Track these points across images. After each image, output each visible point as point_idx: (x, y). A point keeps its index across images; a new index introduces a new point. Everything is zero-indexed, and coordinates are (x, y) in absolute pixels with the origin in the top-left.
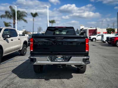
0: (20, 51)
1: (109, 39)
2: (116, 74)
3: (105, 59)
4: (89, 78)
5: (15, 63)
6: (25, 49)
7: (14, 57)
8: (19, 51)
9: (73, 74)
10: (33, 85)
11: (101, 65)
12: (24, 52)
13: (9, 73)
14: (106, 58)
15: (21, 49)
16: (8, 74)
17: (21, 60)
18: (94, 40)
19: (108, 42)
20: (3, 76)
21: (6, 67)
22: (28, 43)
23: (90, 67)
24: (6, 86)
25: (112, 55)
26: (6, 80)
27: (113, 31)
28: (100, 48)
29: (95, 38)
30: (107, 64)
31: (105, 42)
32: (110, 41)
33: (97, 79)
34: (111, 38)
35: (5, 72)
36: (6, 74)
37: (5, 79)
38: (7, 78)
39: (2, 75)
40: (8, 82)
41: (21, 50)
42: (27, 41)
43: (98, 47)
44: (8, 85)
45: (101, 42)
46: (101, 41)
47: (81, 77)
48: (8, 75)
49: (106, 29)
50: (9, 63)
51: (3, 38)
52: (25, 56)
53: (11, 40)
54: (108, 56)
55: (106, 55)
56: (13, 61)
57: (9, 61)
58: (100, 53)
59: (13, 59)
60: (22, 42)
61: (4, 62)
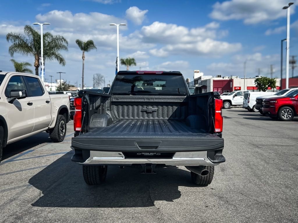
0: (50, 130)
2: (287, 187)
3: (257, 149)
4: (221, 198)
5: (37, 159)
6: (62, 127)
7: (37, 147)
8: (47, 131)
9: (180, 188)
10: (81, 217)
11: (248, 165)
12: (59, 134)
13: (21, 185)
14: (258, 147)
15: (53, 126)
16: (19, 187)
17: (53, 154)
18: (227, 105)
19: (260, 111)
20: (5, 193)
21: (14, 170)
22: (71, 113)
23: (223, 170)
24: (11, 219)
25: (271, 140)
26: (14, 203)
27: (271, 84)
28: (243, 125)
29: (229, 101)
30: (263, 163)
31: (252, 110)
32: (266, 107)
33: (241, 201)
34: (269, 101)
35: (12, 183)
36: (14, 188)
37: (11, 201)
38: (15, 199)
39: (4, 191)
40: (18, 209)
41: (52, 129)
42: (68, 107)
43: (236, 122)
44: (18, 218)
45: (244, 109)
46: (243, 107)
47: (201, 195)
48: (18, 190)
49: (253, 80)
50: (22, 161)
51: (8, 98)
52: (62, 143)
53: (28, 103)
54: (263, 143)
55: (258, 140)
56: (32, 156)
57: (22, 156)
58: (243, 137)
59: (33, 150)
60: (56, 109)
61: (9, 158)
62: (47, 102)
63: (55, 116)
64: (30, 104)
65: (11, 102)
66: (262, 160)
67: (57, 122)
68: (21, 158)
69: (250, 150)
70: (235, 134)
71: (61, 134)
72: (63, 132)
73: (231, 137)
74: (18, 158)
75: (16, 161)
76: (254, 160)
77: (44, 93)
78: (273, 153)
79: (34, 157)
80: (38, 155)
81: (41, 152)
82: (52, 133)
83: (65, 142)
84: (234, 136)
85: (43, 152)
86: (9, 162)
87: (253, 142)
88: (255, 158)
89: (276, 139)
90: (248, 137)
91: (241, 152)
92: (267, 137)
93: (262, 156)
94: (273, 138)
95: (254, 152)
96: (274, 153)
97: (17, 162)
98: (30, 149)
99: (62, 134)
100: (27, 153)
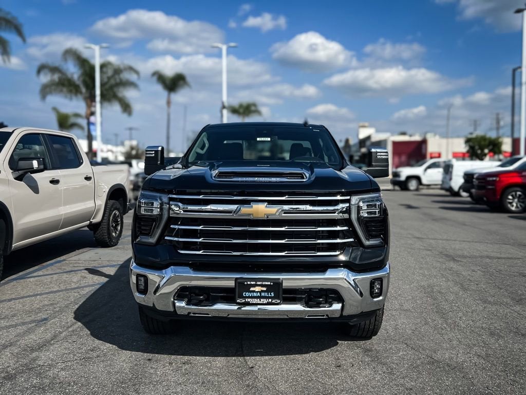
1: (475, 182)
3: (452, 264)
6: (116, 221)
14: (454, 259)
15: (98, 218)
18: (413, 185)
19: (471, 196)
21: (23, 293)
25: (481, 247)
28: (435, 220)
29: (418, 178)
30: (456, 288)
31: (457, 194)
32: (479, 188)
34: (485, 178)
41: (98, 225)
42: (127, 187)
43: (425, 214)
45: (443, 192)
46: (442, 189)
49: (462, 141)
50: (40, 278)
51: (15, 171)
52: (115, 249)
53: (51, 179)
54: (466, 253)
55: (457, 247)
56: (58, 271)
57: (43, 270)
58: (431, 241)
59: (64, 260)
60: (104, 190)
61: (21, 274)
62: (88, 179)
63: (101, 202)
64: (54, 182)
65: (19, 178)
66: (456, 283)
67: (106, 213)
68: (40, 273)
69: (438, 265)
70: (417, 236)
71: (114, 234)
72: (117, 229)
73: (410, 242)
74: (35, 274)
75: (29, 279)
76: (442, 284)
77: (82, 163)
78: (479, 271)
79: (61, 273)
80: (70, 269)
81: (76, 263)
82: (98, 232)
83: (120, 246)
84: (415, 239)
85: (79, 263)
86: (18, 281)
87: (448, 250)
88: (444, 279)
89: (491, 246)
90: (441, 241)
91: (421, 268)
92: (476, 242)
93: (458, 276)
94: (486, 244)
95: (445, 268)
96: (482, 271)
97: (31, 280)
98: (59, 259)
99: (116, 233)
100: (52, 264)
